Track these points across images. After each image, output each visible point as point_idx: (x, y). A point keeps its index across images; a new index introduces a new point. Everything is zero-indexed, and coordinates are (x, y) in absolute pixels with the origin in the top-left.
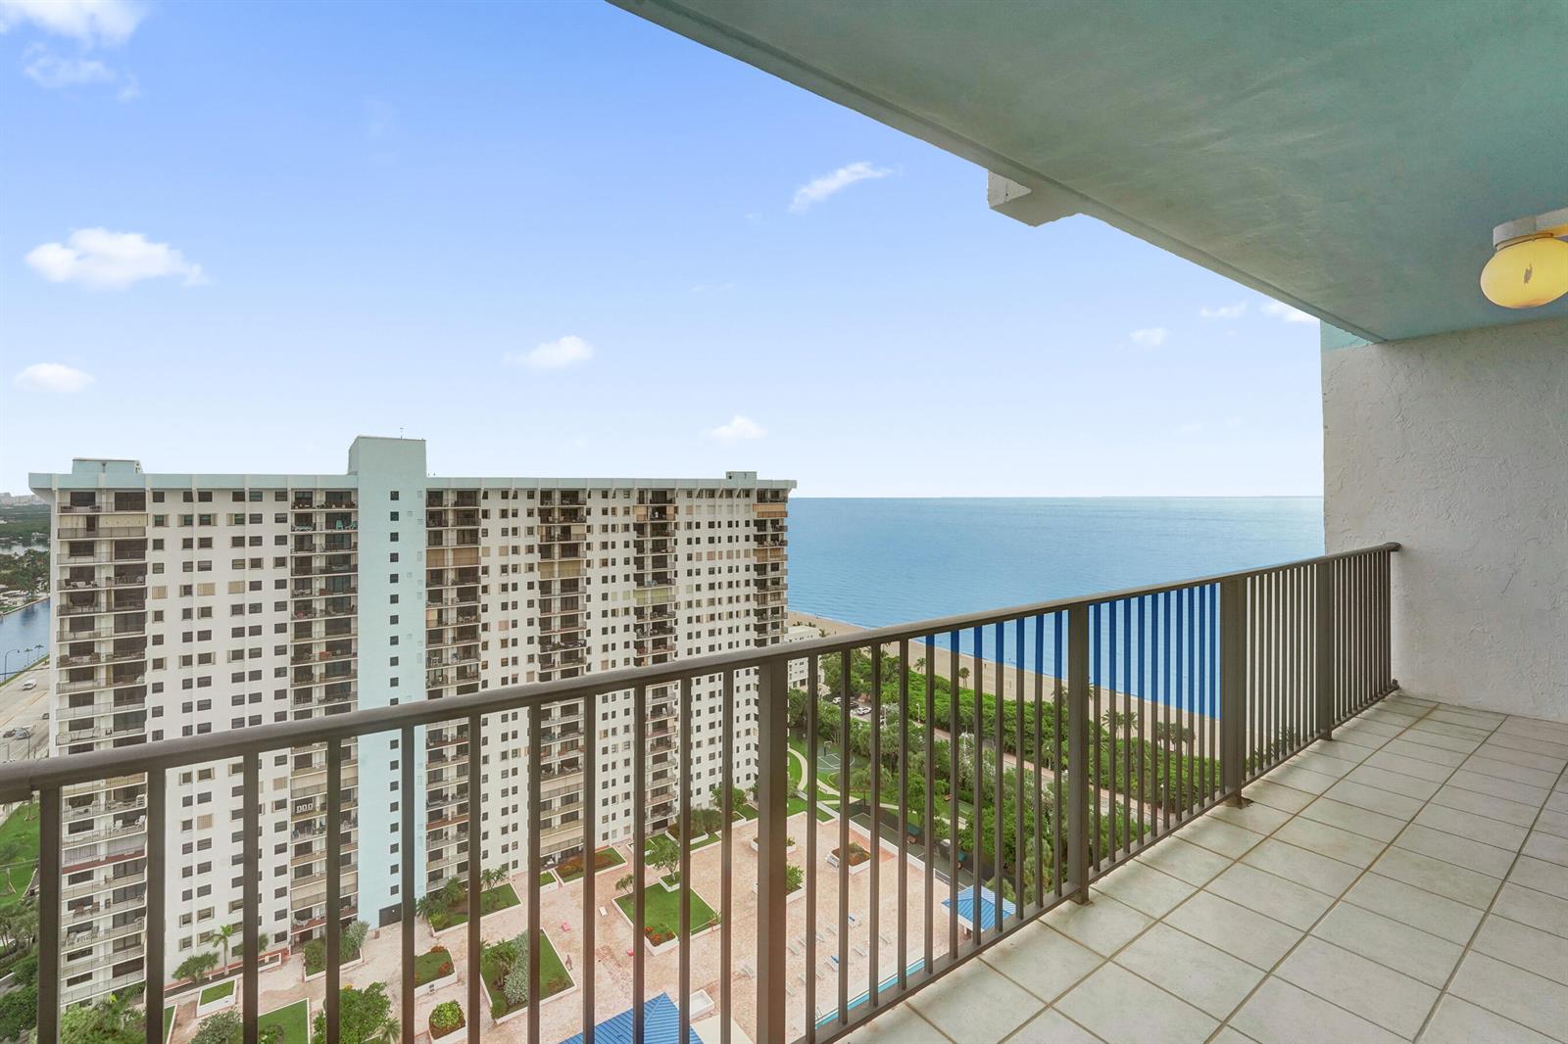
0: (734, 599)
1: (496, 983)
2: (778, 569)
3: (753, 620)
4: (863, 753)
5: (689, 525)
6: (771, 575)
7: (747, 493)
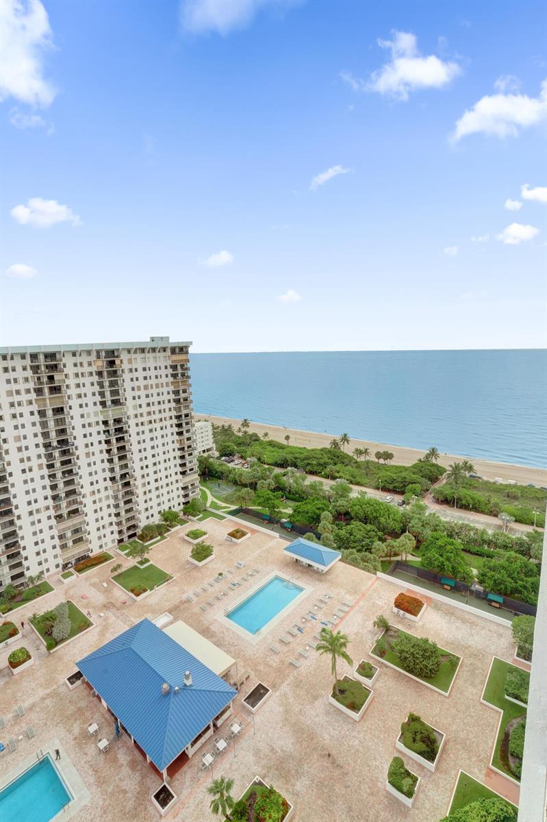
0: (162, 411)
1: (46, 633)
2: (186, 392)
3: (175, 421)
4: (239, 483)
5: (131, 370)
6: (182, 395)
7: (164, 350)
